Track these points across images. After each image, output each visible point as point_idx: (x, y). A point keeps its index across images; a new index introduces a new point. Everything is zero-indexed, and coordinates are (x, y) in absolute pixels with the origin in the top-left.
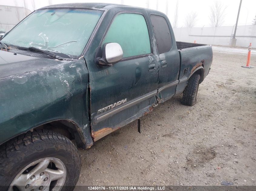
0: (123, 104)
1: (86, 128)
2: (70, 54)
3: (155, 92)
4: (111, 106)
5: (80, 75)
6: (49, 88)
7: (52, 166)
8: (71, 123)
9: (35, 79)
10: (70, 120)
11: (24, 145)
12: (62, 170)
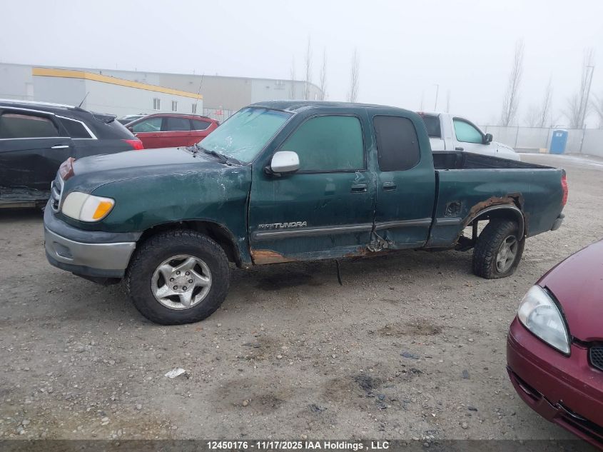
0: (299, 227)
1: (243, 242)
2: (242, 160)
3: (368, 226)
4: (279, 225)
5: (241, 181)
6: (204, 188)
7: (198, 269)
8: (223, 229)
9: (193, 178)
10: (223, 225)
11: (174, 236)
12: (208, 277)
